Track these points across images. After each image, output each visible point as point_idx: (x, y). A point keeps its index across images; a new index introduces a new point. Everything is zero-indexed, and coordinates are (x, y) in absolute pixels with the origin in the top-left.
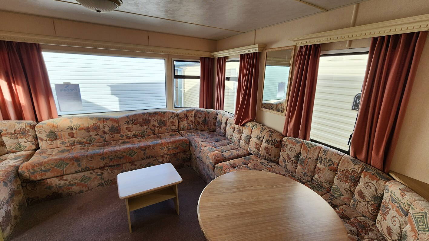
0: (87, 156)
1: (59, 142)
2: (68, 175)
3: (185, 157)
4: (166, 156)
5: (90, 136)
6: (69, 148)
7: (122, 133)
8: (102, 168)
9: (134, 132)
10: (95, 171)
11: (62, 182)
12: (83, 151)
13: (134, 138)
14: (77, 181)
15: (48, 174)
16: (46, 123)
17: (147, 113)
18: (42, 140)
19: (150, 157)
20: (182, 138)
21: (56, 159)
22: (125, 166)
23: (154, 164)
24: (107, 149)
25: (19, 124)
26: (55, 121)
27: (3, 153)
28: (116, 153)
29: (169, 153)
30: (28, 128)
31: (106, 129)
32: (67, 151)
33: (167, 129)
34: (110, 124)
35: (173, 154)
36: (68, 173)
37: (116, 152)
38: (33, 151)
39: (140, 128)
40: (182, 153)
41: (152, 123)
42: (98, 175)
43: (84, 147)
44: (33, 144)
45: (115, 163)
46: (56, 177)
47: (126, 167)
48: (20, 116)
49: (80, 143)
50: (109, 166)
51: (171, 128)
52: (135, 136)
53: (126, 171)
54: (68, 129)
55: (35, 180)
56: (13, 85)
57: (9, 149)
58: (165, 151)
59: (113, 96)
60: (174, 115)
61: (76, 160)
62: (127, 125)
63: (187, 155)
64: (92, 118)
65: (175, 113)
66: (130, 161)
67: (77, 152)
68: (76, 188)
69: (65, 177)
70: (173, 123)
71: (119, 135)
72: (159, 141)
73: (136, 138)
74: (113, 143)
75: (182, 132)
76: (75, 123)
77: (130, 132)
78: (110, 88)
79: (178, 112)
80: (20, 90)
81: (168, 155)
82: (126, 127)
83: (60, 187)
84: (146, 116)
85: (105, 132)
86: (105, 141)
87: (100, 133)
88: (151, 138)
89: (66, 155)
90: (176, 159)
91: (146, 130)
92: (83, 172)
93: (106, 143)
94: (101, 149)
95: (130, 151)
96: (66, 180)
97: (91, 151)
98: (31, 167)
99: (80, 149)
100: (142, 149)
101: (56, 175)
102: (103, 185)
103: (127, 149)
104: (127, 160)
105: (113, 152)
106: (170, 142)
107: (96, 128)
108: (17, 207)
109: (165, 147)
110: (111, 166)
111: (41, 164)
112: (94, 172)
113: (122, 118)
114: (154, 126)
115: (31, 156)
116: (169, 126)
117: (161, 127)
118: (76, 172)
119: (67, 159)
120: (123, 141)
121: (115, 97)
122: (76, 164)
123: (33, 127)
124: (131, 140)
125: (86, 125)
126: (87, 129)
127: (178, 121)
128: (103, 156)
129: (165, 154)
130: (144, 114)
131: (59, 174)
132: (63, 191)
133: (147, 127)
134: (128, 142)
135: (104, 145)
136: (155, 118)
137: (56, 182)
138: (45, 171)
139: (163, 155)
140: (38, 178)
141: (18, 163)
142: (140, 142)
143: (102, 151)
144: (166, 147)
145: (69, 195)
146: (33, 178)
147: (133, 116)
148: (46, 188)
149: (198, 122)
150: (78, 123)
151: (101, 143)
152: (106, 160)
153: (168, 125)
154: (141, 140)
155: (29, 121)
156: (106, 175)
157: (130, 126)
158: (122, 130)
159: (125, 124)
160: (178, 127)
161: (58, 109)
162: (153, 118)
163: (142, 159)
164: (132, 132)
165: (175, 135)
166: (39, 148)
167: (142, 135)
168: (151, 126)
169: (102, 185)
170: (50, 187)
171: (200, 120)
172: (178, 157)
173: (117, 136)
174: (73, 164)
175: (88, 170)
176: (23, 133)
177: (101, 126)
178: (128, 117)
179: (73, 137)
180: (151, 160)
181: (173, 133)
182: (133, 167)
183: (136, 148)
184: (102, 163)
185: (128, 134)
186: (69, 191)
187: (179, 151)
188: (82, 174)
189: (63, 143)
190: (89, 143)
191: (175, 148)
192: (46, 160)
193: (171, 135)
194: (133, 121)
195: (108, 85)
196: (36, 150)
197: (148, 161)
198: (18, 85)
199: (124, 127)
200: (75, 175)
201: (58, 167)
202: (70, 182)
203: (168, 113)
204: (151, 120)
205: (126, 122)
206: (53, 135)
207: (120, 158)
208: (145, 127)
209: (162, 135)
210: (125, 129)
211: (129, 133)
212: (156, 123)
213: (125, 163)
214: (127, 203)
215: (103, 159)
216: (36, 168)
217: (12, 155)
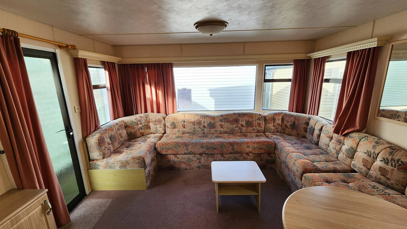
0: (192, 143)
1: (176, 130)
2: (180, 155)
3: (269, 159)
4: (251, 154)
5: (195, 128)
6: (181, 135)
7: (216, 129)
8: (200, 154)
9: (225, 129)
10: (196, 155)
11: (176, 159)
12: (190, 139)
13: (225, 134)
14: (185, 160)
15: (170, 152)
16: (171, 116)
17: (237, 113)
18: (168, 127)
19: (236, 152)
20: (267, 140)
21: (174, 142)
22: (217, 156)
23: (240, 160)
24: (205, 140)
25: (158, 115)
26: (176, 115)
27: (149, 133)
28: (212, 144)
29: (253, 152)
30: (162, 119)
31: (206, 124)
32: (180, 137)
33: (253, 130)
34: (208, 120)
35: (258, 153)
36: (180, 153)
37: (212, 143)
38: (163, 134)
39: (231, 126)
40: (266, 154)
41: (241, 123)
42: (198, 159)
43: (190, 136)
44: (163, 129)
45: (210, 152)
46: (173, 155)
47: (217, 157)
48: (159, 112)
49: (189, 133)
50: (205, 154)
51: (257, 129)
52: (226, 132)
53: (217, 161)
54: (182, 121)
55: (163, 154)
56: (157, 90)
57: (152, 131)
58: (250, 149)
59: (211, 98)
60: (261, 117)
61: (186, 144)
62: (220, 123)
63: (271, 157)
64: (197, 115)
65: (262, 115)
66: (221, 153)
67: (186, 139)
68: (183, 166)
69: (178, 156)
70: (259, 125)
72: (246, 140)
73: (227, 134)
74: (209, 135)
75: (267, 134)
76: (188, 118)
77: (223, 128)
78: (209, 91)
79: (266, 114)
80: (160, 93)
81: (253, 153)
82: (220, 124)
83: (175, 162)
84: (236, 116)
85: (204, 127)
86: (204, 133)
87: (201, 126)
88: (239, 136)
89: (179, 140)
90: (260, 159)
91: (235, 128)
92: (188, 154)
93: (205, 136)
94: (201, 139)
95: (222, 144)
96: (178, 158)
97: (196, 139)
98: (162, 145)
99: (188, 137)
100: (231, 144)
101: (173, 153)
102: (200, 168)
103: (219, 142)
104: (219, 151)
105: (208, 143)
106: (255, 142)
107: (199, 123)
108: (153, 169)
109: (251, 145)
110: (207, 154)
111: (167, 144)
112: (195, 156)
113: (217, 116)
114: (242, 125)
115: (161, 137)
116: (256, 127)
117: (247, 127)
118: (185, 154)
119: (181, 143)
120: (216, 135)
121: (213, 98)
122: (185, 147)
123: (164, 118)
124: (223, 135)
125: (193, 120)
126: (193, 123)
127: (265, 123)
128: (202, 145)
129: (250, 152)
130: (235, 114)
131: (175, 153)
132: (176, 165)
134: (220, 137)
135: (203, 137)
136: (244, 118)
137: (172, 158)
138: (168, 149)
139: (248, 152)
140: (164, 153)
141: (155, 141)
142: (229, 138)
143: (202, 141)
144: (252, 146)
145: (179, 169)
146: (162, 152)
147: (226, 115)
148: (167, 161)
149: (286, 126)
151: (201, 135)
152: (204, 148)
153: (254, 126)
154: (231, 136)
155: (162, 114)
156: (203, 160)
157: (223, 123)
158: (217, 126)
160: (264, 128)
161: (178, 106)
162: (242, 118)
163: (230, 153)
165: (261, 136)
166: (166, 133)
167: (232, 133)
168: (239, 125)
169: (199, 167)
170: (169, 161)
171: (289, 124)
172: (262, 158)
173: (213, 130)
174: (183, 147)
175: (192, 154)
176: (159, 121)
177: (203, 122)
178: (222, 116)
179: (184, 128)
180: (237, 155)
181: (259, 134)
182: (222, 158)
183: (226, 143)
184: (201, 151)
185: (221, 130)
186: (179, 166)
187: (263, 152)
188: (188, 156)
189: (179, 131)
190: (193, 133)
191: (260, 148)
192: (169, 142)
193: (257, 136)
194: (225, 119)
195: (208, 89)
196: (164, 134)
197: (235, 155)
198: (160, 90)
199: (218, 124)
200: (184, 156)
201: (175, 148)
202: (180, 160)
203: (256, 114)
204: (240, 120)
205: (220, 120)
206: (174, 126)
207: (214, 149)
208: (235, 126)
209: (249, 134)
210: (219, 126)
212: (244, 123)
213: (217, 154)
214: (216, 187)
215: (202, 147)
216: (164, 146)
217: (152, 135)
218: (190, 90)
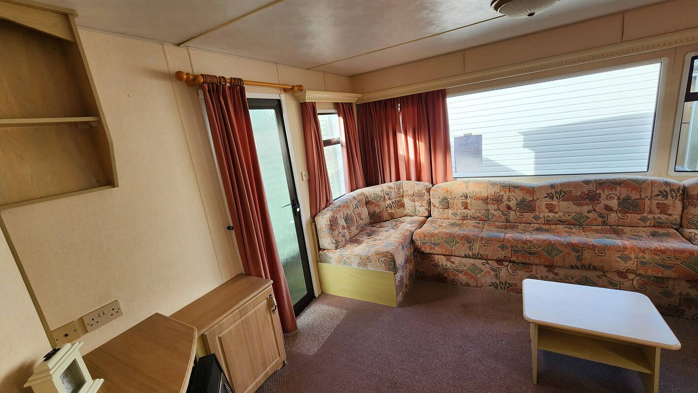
0: (482, 238)
1: (450, 211)
2: (456, 257)
4: (631, 276)
5: (488, 210)
6: (460, 222)
7: (537, 213)
8: (499, 261)
9: (560, 214)
10: (489, 262)
11: (449, 264)
12: (476, 229)
13: (559, 224)
14: (465, 268)
15: (437, 250)
16: (441, 185)
17: (596, 181)
18: (435, 206)
19: (589, 268)
20: (689, 246)
21: (446, 234)
22: (537, 270)
23: (598, 285)
24: (510, 235)
25: (418, 185)
26: (449, 185)
27: (402, 215)
28: (525, 244)
29: (641, 271)
30: (424, 191)
31: (512, 204)
32: (458, 225)
33: (644, 220)
34: (519, 195)
35: (655, 277)
36: (456, 254)
37: (525, 242)
38: (426, 218)
39: (574, 209)
40: (683, 283)
41: (604, 202)
42: (493, 270)
43: (478, 225)
44: (426, 209)
45: (521, 260)
46: (444, 255)
47: (538, 272)
48: (419, 178)
49: (474, 218)
50: (510, 262)
51: (654, 218)
52: (561, 222)
53: (536, 278)
54: (462, 196)
55: (425, 252)
56: (417, 141)
57: (407, 212)
58: (631, 264)
59: (526, 150)
61: (468, 239)
62: (548, 201)
64: (494, 184)
65: (674, 184)
66: (547, 264)
67: (469, 229)
68: (462, 278)
69: (453, 259)
70: (663, 208)
71: (533, 215)
72: (619, 242)
73: (563, 226)
74: (521, 226)
75: (690, 233)
76: (473, 189)
77: (553, 212)
78: (523, 136)
79: (687, 182)
80: (422, 146)
81: (640, 275)
82: (547, 204)
83: (446, 269)
84: (591, 187)
85: (509, 208)
86: (507, 221)
87: (503, 207)
88: (597, 231)
89: (455, 230)
90: (661, 290)
91: (586, 214)
92: (473, 258)
93: (509, 225)
94: (501, 232)
95: (551, 247)
96: (453, 263)
97: (488, 232)
98: (423, 236)
99: (474, 226)
100: (574, 247)
101: (444, 253)
102: (497, 286)
103: (544, 241)
104: (542, 260)
105: (518, 241)
106: (648, 249)
107: (498, 200)
108: (408, 276)
109: (633, 256)
110: (514, 262)
111: (432, 235)
112: (488, 264)
113: (541, 187)
114: (608, 208)
115: (423, 223)
116: (651, 212)
117: (625, 213)
118: (466, 257)
119: (458, 236)
120: (537, 226)
121: (530, 151)
122: (467, 245)
123: (429, 190)
124: (553, 227)
125: (484, 194)
126: (485, 200)
127: (683, 204)
128: (503, 244)
129: (629, 271)
130: (587, 182)
131: (447, 253)
132: (449, 275)
133: (590, 207)
134: (547, 231)
135: (506, 228)
136: (614, 192)
137: (442, 261)
138: (434, 244)
139: (624, 271)
140: (428, 251)
141: (413, 229)
142: (570, 233)
143: (502, 235)
144: (637, 258)
145: (454, 283)
146: (423, 249)
147: (563, 185)
148: (433, 265)
150: (475, 190)
151: (502, 224)
152: (507, 250)
153: (647, 209)
154: (574, 230)
155: (425, 183)
156: (504, 273)
157: (555, 202)
158: (539, 208)
159: (545, 198)
160: (681, 217)
161: (454, 169)
162: (607, 192)
163: (572, 267)
164: (556, 213)
165: (668, 235)
166: (430, 216)
167: (578, 223)
168: (599, 208)
169: (495, 286)
170: (436, 266)
172: (670, 289)
173: (529, 216)
174: (464, 244)
175: (480, 258)
176: (420, 195)
177: (505, 197)
178: (552, 186)
179: (466, 208)
180: (592, 274)
181: (660, 231)
182: (551, 275)
183: (561, 244)
184: (501, 254)
185: (549, 217)
186: (454, 278)
187: (674, 275)
188: (472, 261)
189: (455, 214)
190: (485, 219)
191: (663, 266)
192: (436, 231)
193: (654, 235)
194: (561, 193)
195: (519, 133)
196: (428, 217)
197: (584, 273)
198: (421, 141)
199: (542, 203)
200: (464, 260)
201: (448, 243)
202: (457, 267)
203: (653, 183)
204: (603, 196)
205: (547, 194)
206: (446, 204)
207: (530, 253)
208: (586, 208)
209: (627, 230)
210: (543, 207)
211: (551, 215)
212: (614, 203)
213: (536, 265)
214: (533, 333)
215: (503, 247)
216: (427, 238)
217: (408, 219)
218: (479, 137)
